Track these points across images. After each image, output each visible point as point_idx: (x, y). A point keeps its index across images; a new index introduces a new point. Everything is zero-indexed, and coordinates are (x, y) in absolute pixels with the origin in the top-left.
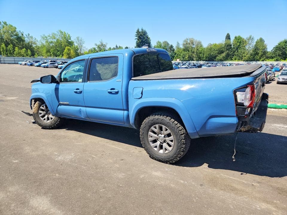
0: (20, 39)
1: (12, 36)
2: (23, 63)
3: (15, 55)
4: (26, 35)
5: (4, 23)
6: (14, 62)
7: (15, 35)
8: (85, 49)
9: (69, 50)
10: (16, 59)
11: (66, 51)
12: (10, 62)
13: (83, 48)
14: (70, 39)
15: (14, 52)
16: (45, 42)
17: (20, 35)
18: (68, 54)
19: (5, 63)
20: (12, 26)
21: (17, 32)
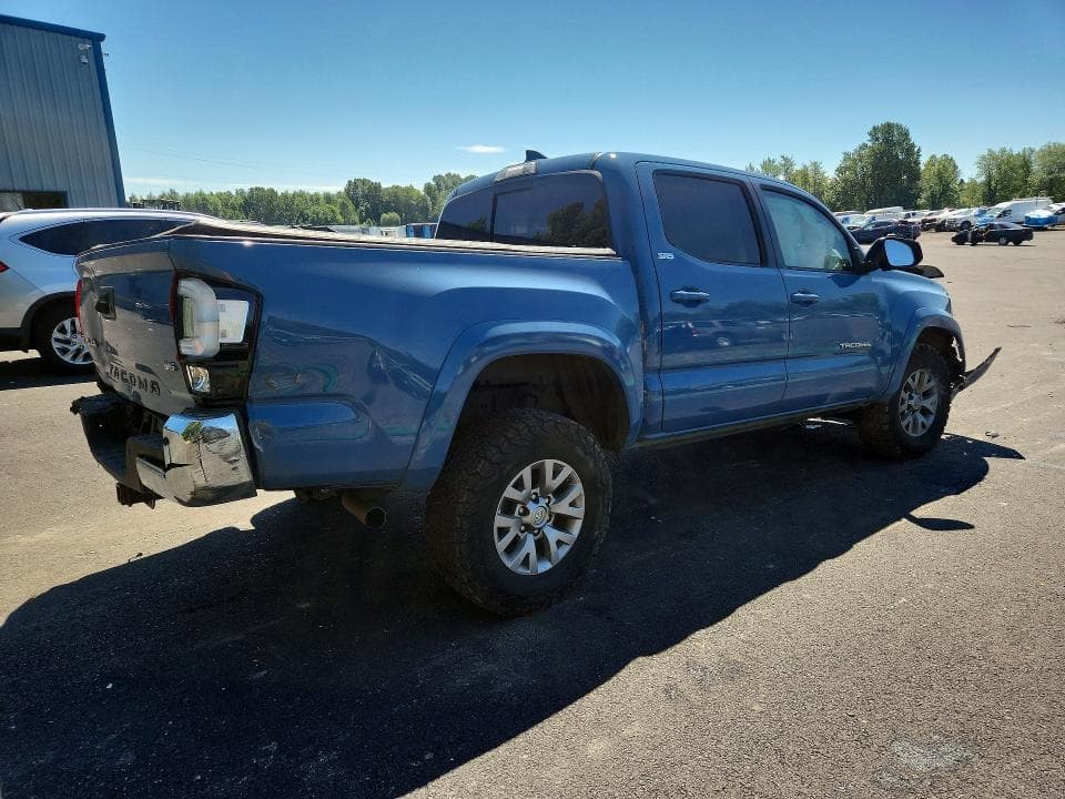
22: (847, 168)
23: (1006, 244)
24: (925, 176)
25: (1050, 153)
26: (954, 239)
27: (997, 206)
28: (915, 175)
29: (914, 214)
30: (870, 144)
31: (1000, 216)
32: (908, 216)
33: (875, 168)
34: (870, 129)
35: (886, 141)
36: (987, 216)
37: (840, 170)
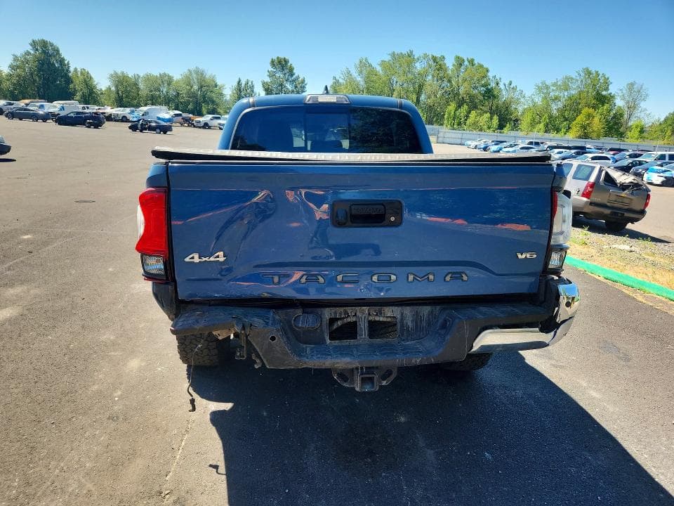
0: (490, 94)
1: (475, 88)
2: (473, 144)
3: (465, 128)
4: (505, 85)
5: (469, 62)
6: (459, 141)
7: (483, 86)
8: (642, 115)
9: (589, 116)
10: (464, 136)
11: (580, 119)
12: (453, 141)
13: (637, 113)
14: (607, 89)
15: (466, 120)
16: (540, 99)
17: (493, 85)
18: (584, 127)
19: (443, 143)
20: (481, 66)
21: (489, 79)
22: (18, 67)
23: (160, 133)
24: (77, 81)
25: (148, 79)
26: (130, 128)
27: (140, 109)
28: (69, 80)
29: (88, 108)
30: (32, 52)
31: (143, 115)
32: (84, 108)
33: (40, 70)
34: (30, 41)
35: (44, 52)
36: (136, 114)
37: (12, 67)
